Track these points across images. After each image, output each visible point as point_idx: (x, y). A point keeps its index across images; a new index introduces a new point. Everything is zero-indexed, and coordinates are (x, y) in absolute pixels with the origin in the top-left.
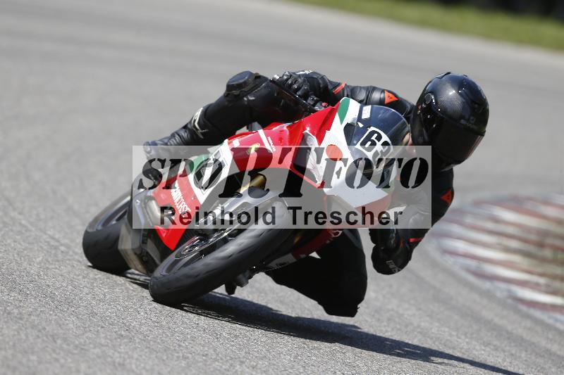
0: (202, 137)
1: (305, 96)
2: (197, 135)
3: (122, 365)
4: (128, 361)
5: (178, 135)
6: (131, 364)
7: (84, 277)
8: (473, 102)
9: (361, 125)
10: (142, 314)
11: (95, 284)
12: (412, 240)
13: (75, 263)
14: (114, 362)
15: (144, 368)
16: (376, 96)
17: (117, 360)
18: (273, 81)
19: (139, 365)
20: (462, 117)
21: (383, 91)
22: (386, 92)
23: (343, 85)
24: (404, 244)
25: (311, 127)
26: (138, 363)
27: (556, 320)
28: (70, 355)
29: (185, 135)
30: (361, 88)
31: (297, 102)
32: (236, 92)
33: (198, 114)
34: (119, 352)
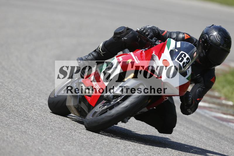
0: (103, 55)
1: (152, 38)
2: (100, 54)
3: (25, 132)
4: (28, 130)
5: (92, 55)
6: (29, 131)
7: (9, 96)
8: (225, 38)
9: (177, 51)
10: (33, 111)
11: (14, 99)
12: (198, 99)
13: (5, 90)
14: (22, 131)
15: (34, 133)
16: (181, 36)
17: (23, 130)
18: (137, 31)
19: (32, 132)
20: (220, 45)
21: (184, 34)
22: (185, 34)
23: (166, 31)
24: (194, 101)
25: (155, 52)
26: (32, 131)
27: (205, 113)
28: (3, 128)
29: (95, 54)
30: (174, 32)
31: (148, 40)
32: (119, 36)
33: (101, 45)
34: (24, 127)
